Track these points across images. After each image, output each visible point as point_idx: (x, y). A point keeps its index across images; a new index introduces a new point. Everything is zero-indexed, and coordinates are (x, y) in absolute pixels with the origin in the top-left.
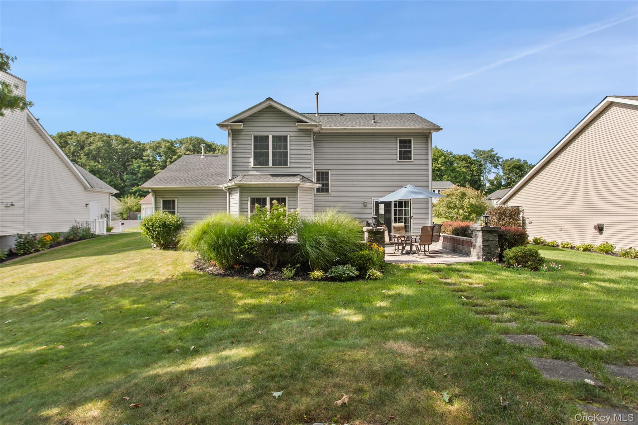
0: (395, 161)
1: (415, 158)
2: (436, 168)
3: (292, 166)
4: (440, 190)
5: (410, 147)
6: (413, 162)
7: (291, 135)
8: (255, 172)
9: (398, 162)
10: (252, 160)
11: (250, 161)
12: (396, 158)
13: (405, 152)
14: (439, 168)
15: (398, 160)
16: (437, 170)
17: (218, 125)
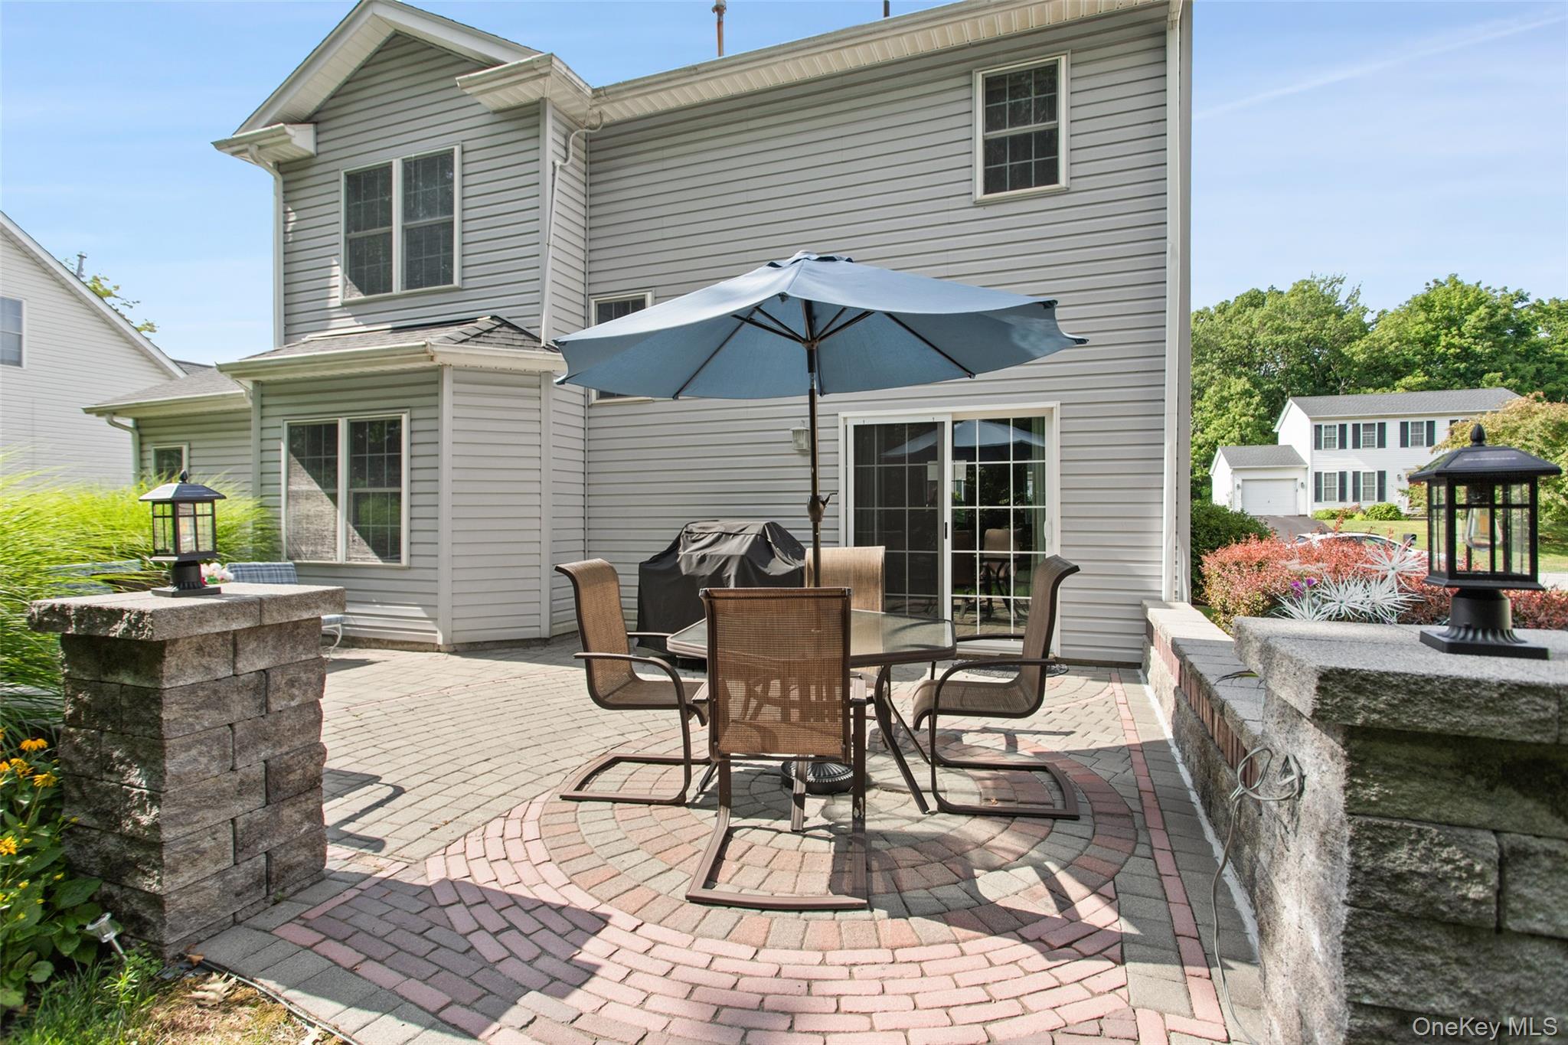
0: (965, 201)
1: (1079, 170)
2: (1452, 351)
3: (469, 283)
4: (1460, 418)
5: (1050, 109)
6: (1066, 192)
7: (469, 146)
8: (351, 321)
9: (978, 204)
10: (338, 275)
11: (333, 282)
12: (963, 188)
13: (1020, 145)
14: (1464, 350)
15: (979, 194)
16: (1457, 357)
17: (219, 145)
